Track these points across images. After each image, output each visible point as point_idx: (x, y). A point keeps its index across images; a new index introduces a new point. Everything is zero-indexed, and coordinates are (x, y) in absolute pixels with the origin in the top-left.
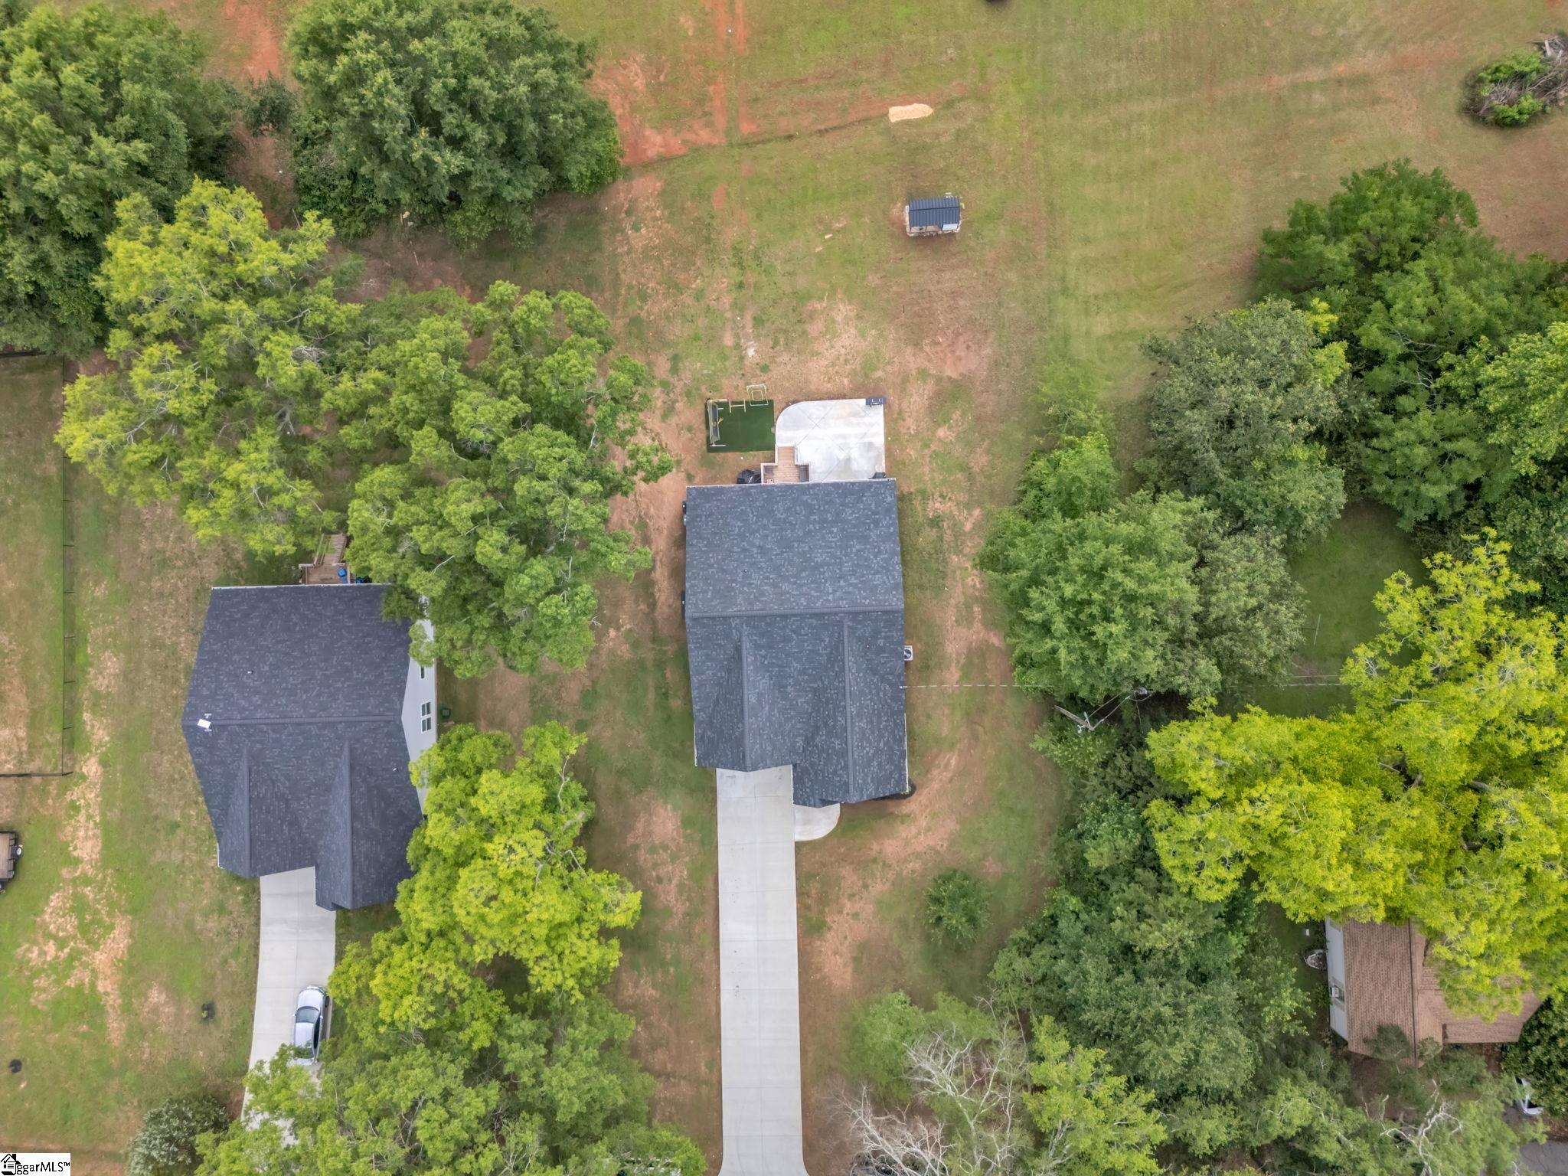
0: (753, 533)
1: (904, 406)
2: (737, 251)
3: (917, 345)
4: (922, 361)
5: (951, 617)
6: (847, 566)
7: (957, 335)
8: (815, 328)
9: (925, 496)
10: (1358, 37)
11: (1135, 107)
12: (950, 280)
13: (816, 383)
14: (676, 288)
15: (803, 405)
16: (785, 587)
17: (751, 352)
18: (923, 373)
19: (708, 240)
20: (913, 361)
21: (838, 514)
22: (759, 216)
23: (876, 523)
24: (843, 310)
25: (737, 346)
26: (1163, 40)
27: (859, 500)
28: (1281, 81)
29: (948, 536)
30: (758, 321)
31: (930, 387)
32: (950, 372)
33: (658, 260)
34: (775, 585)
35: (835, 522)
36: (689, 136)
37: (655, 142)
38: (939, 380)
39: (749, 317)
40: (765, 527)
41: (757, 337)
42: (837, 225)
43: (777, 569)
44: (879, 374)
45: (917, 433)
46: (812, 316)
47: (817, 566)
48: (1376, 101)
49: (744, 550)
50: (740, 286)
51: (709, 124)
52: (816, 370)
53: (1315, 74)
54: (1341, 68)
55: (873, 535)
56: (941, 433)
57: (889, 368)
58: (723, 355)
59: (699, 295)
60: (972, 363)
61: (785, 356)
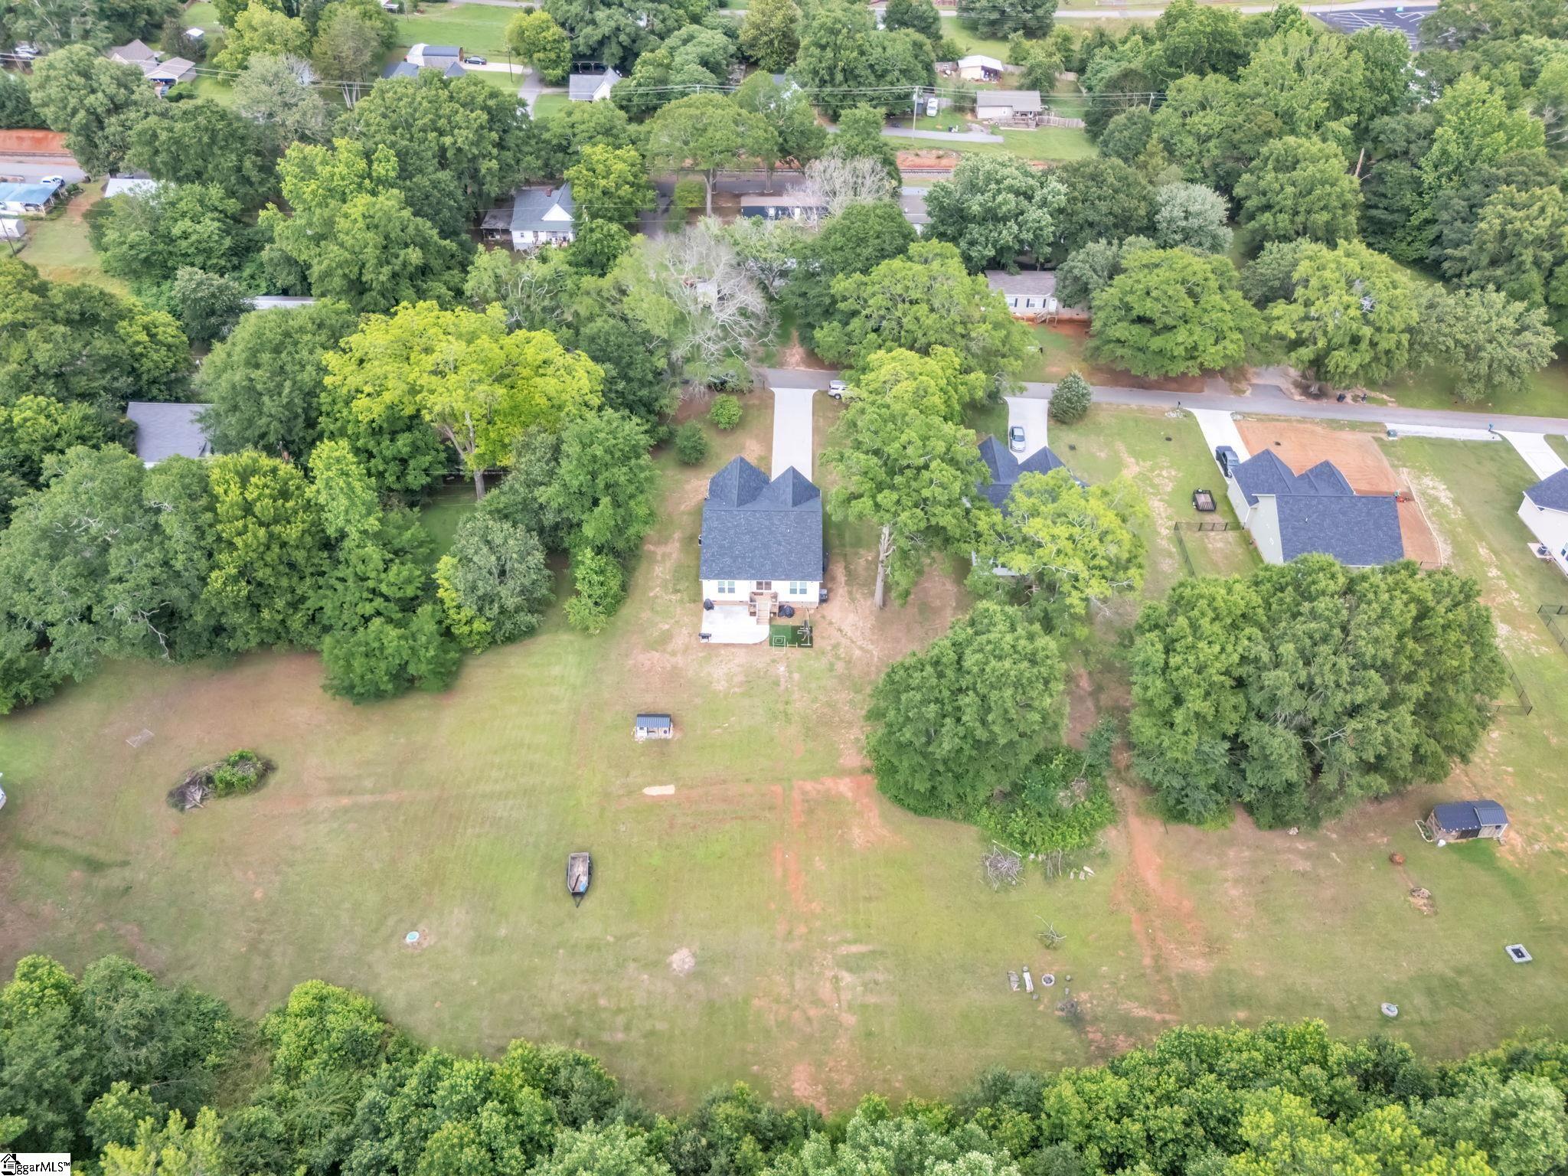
0: (784, 554)
1: (687, 640)
2: (788, 721)
3: (674, 667)
4: (673, 660)
5: (674, 556)
6: (732, 532)
7: (649, 671)
8: (741, 678)
9: (681, 601)
10: (325, 821)
11: (498, 787)
12: (649, 698)
13: (742, 652)
14: (829, 704)
15: (751, 642)
16: (767, 523)
17: (782, 669)
18: (674, 654)
19: (808, 729)
20: (680, 660)
21: (734, 561)
22: (772, 740)
23: (713, 555)
24: (721, 686)
25: (791, 672)
26: (465, 829)
27: (721, 569)
28: (392, 797)
29: (670, 586)
30: (777, 684)
31: (670, 648)
32: (656, 655)
33: (842, 721)
34: (772, 524)
35: (737, 557)
36: (819, 787)
37: (844, 787)
38: (664, 651)
39: (782, 687)
40: (777, 556)
41: (777, 676)
42: (719, 730)
43: (771, 532)
44: (701, 655)
45: (682, 627)
46: (741, 684)
47: (748, 533)
48: (329, 780)
49: (789, 544)
50: (787, 703)
51: (804, 793)
52: (741, 657)
53: (367, 799)
54: (345, 801)
55: (716, 549)
56: (667, 627)
57: (694, 658)
58: (800, 669)
59: (815, 700)
60: (641, 658)
61: (760, 666)
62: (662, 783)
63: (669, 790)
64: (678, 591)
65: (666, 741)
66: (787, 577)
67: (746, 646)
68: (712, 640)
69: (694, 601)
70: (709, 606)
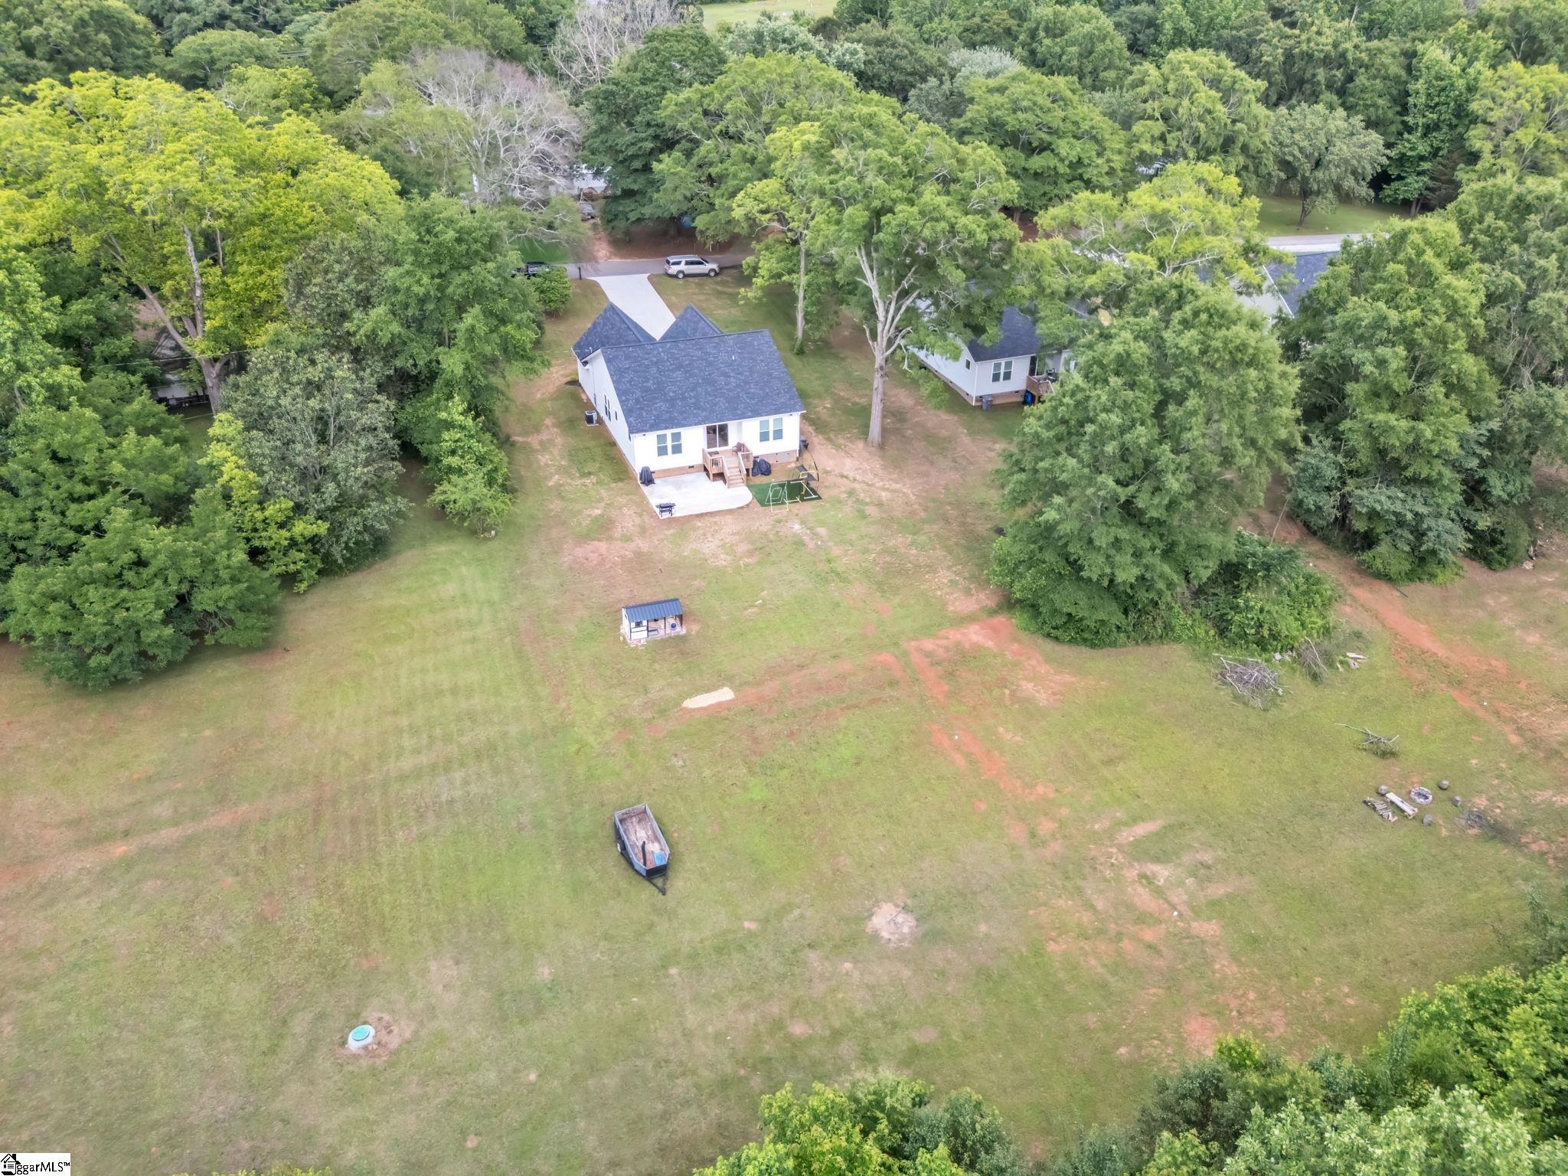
0: (738, 386)
1: (638, 520)
2: (845, 580)
3: (638, 553)
4: (632, 546)
5: (559, 441)
6: (654, 370)
7: (601, 564)
8: (743, 548)
9: (601, 483)
11: (424, 759)
12: (621, 594)
13: (729, 518)
14: (886, 551)
15: (732, 506)
16: (699, 353)
17: (797, 527)
18: (627, 539)
19: (879, 583)
20: (641, 544)
21: (673, 406)
22: (837, 605)
23: (637, 401)
24: (724, 560)
25: (811, 528)
26: (391, 834)
27: (658, 417)
28: (223, 819)
29: (573, 471)
30: (800, 543)
31: (617, 533)
32: (603, 546)
33: (918, 566)
34: (707, 353)
35: (673, 400)
36: (943, 643)
37: (975, 635)
38: (610, 538)
39: (811, 546)
40: (730, 390)
41: (795, 535)
42: (753, 610)
43: (710, 364)
44: (671, 531)
45: (620, 508)
46: (750, 553)
47: (679, 368)
48: (75, 823)
49: (740, 374)
50: (829, 561)
51: (928, 654)
52: (730, 525)
53: (167, 835)
54: (120, 849)
55: (638, 394)
56: (598, 512)
57: (662, 537)
58: (822, 523)
59: (866, 551)
60: (579, 552)
61: (764, 529)
62: (708, 689)
63: (725, 694)
64: (590, 474)
65: (682, 639)
66: (756, 414)
67: (730, 512)
68: (677, 513)
69: (621, 480)
70: (648, 478)
